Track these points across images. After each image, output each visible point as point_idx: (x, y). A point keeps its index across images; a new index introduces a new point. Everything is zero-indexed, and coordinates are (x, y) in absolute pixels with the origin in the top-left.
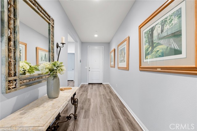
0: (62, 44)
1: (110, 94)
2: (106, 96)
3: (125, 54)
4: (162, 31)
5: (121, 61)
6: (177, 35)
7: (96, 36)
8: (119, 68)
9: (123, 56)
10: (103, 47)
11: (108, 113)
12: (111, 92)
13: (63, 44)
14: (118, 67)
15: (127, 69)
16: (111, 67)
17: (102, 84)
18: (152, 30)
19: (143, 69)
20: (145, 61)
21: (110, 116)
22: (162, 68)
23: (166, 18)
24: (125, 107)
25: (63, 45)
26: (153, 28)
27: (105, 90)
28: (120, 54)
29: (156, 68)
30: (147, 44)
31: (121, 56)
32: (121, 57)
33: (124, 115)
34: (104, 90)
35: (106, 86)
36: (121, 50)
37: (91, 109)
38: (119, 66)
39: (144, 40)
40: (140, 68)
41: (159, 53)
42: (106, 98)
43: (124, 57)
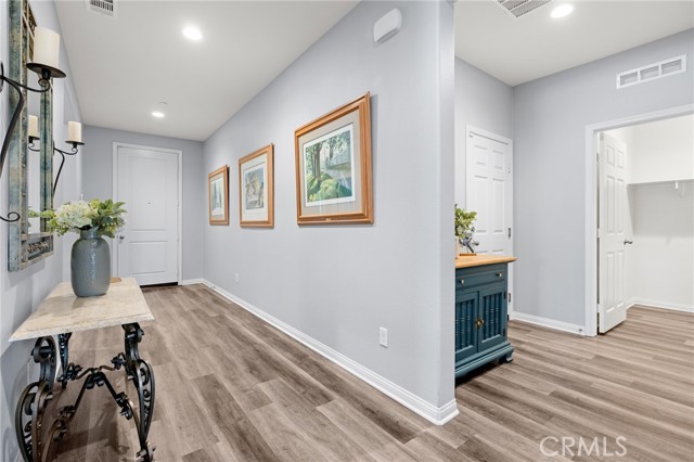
0: (72, 146)
1: (216, 306)
2: (203, 313)
3: (262, 187)
4: (331, 156)
5: (251, 205)
6: (345, 167)
7: (158, 115)
8: (245, 225)
9: (257, 192)
10: (180, 153)
11: (226, 341)
12: (218, 300)
13: (75, 144)
14: (241, 223)
15: (268, 224)
16: (213, 223)
17: (176, 284)
18: (318, 147)
19: (304, 222)
20: (308, 204)
21: (232, 345)
22: (332, 217)
23: (335, 137)
24: (266, 323)
25: (75, 147)
26: (318, 144)
27: (197, 300)
28: (248, 186)
29: (325, 218)
30: (311, 173)
31: (251, 190)
32: (251, 193)
33: (266, 336)
34: (193, 300)
35: (193, 290)
36: (251, 175)
37: (169, 345)
38: (244, 220)
39: (306, 163)
40: (299, 219)
41: (328, 191)
42: (207, 316)
43: (261, 194)
